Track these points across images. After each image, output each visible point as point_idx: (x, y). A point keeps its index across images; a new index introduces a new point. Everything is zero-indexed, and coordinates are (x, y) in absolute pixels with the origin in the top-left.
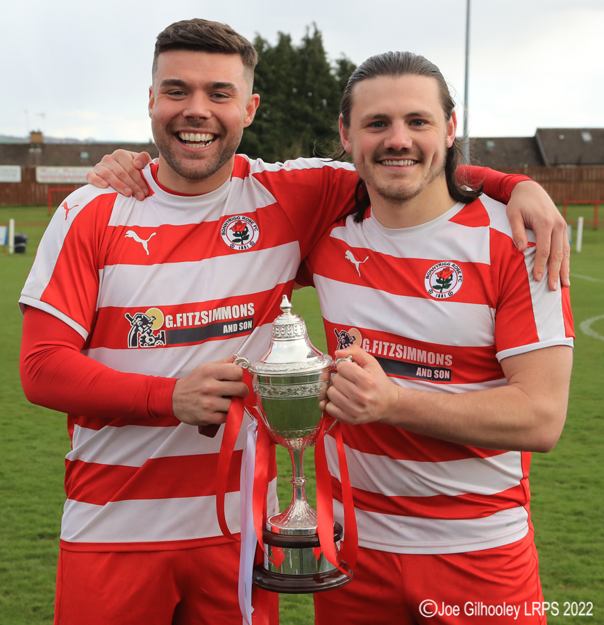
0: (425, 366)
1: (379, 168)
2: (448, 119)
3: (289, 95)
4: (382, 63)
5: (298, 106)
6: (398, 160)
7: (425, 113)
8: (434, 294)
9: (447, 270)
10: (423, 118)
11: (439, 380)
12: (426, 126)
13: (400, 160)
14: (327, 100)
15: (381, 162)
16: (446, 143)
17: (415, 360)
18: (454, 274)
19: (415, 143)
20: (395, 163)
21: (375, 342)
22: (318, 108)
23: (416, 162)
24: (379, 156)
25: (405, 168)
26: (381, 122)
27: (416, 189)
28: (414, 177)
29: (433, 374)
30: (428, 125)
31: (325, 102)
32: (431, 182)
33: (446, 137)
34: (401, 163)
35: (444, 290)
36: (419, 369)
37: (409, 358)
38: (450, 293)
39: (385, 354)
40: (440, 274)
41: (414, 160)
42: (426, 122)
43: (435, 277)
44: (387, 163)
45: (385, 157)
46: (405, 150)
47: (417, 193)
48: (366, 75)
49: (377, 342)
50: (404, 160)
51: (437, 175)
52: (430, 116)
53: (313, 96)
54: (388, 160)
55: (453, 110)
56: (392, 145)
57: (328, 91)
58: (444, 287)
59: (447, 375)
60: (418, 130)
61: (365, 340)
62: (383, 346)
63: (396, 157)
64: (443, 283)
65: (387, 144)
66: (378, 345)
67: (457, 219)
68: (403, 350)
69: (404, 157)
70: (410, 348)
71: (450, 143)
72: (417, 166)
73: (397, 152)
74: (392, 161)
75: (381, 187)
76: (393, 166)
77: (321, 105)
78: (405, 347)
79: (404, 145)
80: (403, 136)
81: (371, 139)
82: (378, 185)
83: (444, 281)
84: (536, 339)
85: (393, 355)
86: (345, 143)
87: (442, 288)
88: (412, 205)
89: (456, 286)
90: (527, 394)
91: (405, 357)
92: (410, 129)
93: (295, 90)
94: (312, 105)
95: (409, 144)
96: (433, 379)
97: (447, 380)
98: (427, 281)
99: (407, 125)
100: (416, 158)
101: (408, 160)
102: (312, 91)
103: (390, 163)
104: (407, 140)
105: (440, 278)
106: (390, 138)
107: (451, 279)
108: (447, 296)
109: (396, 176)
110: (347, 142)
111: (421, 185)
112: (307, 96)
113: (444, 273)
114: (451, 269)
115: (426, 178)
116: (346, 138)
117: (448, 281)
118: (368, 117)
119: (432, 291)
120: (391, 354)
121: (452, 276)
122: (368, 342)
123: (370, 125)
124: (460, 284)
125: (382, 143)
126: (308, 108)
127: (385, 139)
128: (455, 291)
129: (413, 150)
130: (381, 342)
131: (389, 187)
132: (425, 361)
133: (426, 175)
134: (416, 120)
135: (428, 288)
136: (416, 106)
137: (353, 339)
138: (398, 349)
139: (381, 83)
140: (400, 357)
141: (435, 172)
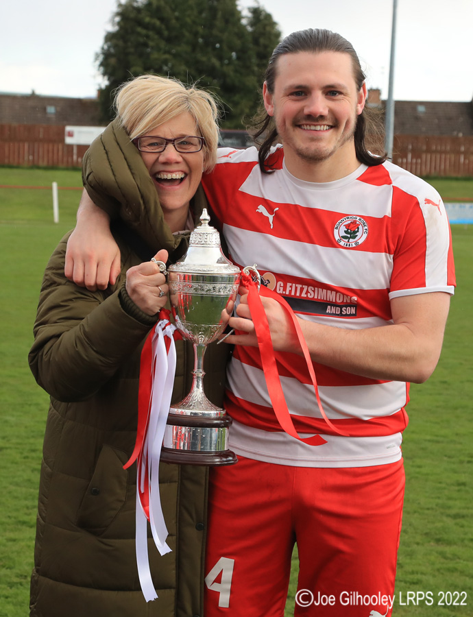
0: (334, 305)
1: (298, 131)
2: (359, 90)
3: (194, 46)
4: (304, 40)
5: (204, 59)
6: (315, 125)
7: (340, 85)
8: (342, 243)
9: (354, 222)
10: (338, 90)
11: (347, 316)
12: (340, 97)
13: (317, 125)
14: (237, 53)
15: (300, 126)
16: (357, 111)
17: (325, 299)
18: (360, 227)
19: (331, 111)
20: (313, 128)
21: (289, 285)
22: (226, 62)
23: (331, 127)
24: (299, 121)
25: (320, 132)
26: (301, 92)
27: (330, 152)
28: (328, 141)
29: (341, 311)
30: (342, 96)
31: (234, 54)
32: (342, 144)
33: (357, 106)
34: (318, 128)
35: (351, 240)
36: (329, 307)
37: (319, 298)
38: (356, 243)
39: (298, 294)
40: (348, 226)
41: (329, 126)
42: (341, 93)
43: (343, 229)
44: (305, 127)
45: (304, 122)
46: (322, 117)
47: (331, 154)
48: (289, 49)
49: (291, 284)
50: (321, 125)
51: (348, 139)
52: (344, 88)
53: (221, 47)
54: (307, 125)
55: (363, 82)
56: (310, 112)
57: (238, 43)
58: (351, 237)
59: (353, 311)
60: (333, 100)
61: (279, 283)
62: (296, 288)
63: (314, 123)
64: (350, 234)
65: (306, 111)
66: (291, 287)
67: (363, 178)
68: (314, 291)
69: (320, 123)
70: (320, 290)
71: (360, 110)
72: (331, 131)
73: (314, 118)
74: (310, 125)
75: (300, 148)
76: (311, 130)
77: (230, 58)
78: (316, 289)
79: (321, 113)
80: (320, 104)
81: (292, 106)
82: (297, 147)
83: (351, 232)
84: (423, 285)
85: (305, 296)
86: (268, 107)
87: (349, 238)
88: (326, 165)
89: (362, 237)
90: (413, 332)
91: (316, 297)
92: (326, 98)
93: (200, 40)
94: (221, 58)
95: (325, 112)
96: (341, 315)
97: (353, 315)
98: (336, 231)
99: (324, 95)
100: (331, 124)
101: (324, 125)
102: (220, 42)
103: (308, 127)
104: (324, 109)
105: (348, 229)
106: (309, 107)
107: (358, 231)
108: (354, 245)
109: (313, 140)
110: (270, 106)
111: (335, 147)
112: (214, 49)
113: (352, 226)
114: (358, 223)
115: (339, 141)
116: (269, 103)
117: (355, 232)
118: (291, 87)
119: (340, 240)
120: (304, 295)
121: (358, 228)
122: (282, 285)
123: (292, 94)
124: (365, 236)
125: (302, 110)
126: (215, 62)
127: (304, 106)
128: (360, 242)
129: (328, 117)
130: (294, 285)
131: (307, 148)
132: (334, 301)
133: (339, 138)
134: (332, 92)
135: (337, 238)
136: (332, 79)
137: (267, 282)
138: (309, 290)
139: (303, 57)
140: (312, 297)
141: (346, 136)
